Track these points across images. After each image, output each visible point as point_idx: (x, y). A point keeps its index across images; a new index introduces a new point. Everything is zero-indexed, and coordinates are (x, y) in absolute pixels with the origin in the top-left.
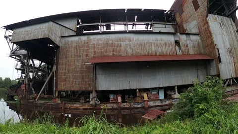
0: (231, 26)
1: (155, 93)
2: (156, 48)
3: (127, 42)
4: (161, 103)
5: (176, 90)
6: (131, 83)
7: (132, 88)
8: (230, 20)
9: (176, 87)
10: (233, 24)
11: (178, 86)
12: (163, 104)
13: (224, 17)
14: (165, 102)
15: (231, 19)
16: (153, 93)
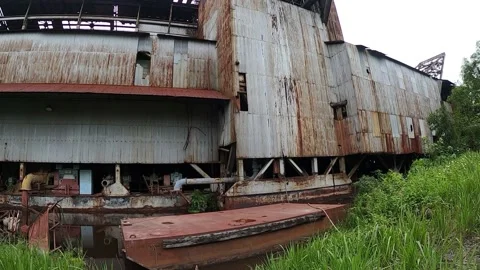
0: (312, 31)
1: (72, 177)
2: (82, 68)
3: (23, 52)
4: (75, 203)
5: (118, 175)
6: (8, 147)
7: (11, 158)
8: (314, 17)
9: (118, 168)
10: (320, 25)
11: (122, 165)
12: (80, 207)
13: (294, 7)
14: (85, 202)
15: (318, 16)
16: (66, 177)
